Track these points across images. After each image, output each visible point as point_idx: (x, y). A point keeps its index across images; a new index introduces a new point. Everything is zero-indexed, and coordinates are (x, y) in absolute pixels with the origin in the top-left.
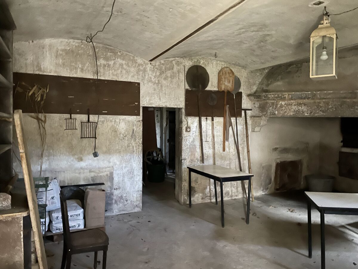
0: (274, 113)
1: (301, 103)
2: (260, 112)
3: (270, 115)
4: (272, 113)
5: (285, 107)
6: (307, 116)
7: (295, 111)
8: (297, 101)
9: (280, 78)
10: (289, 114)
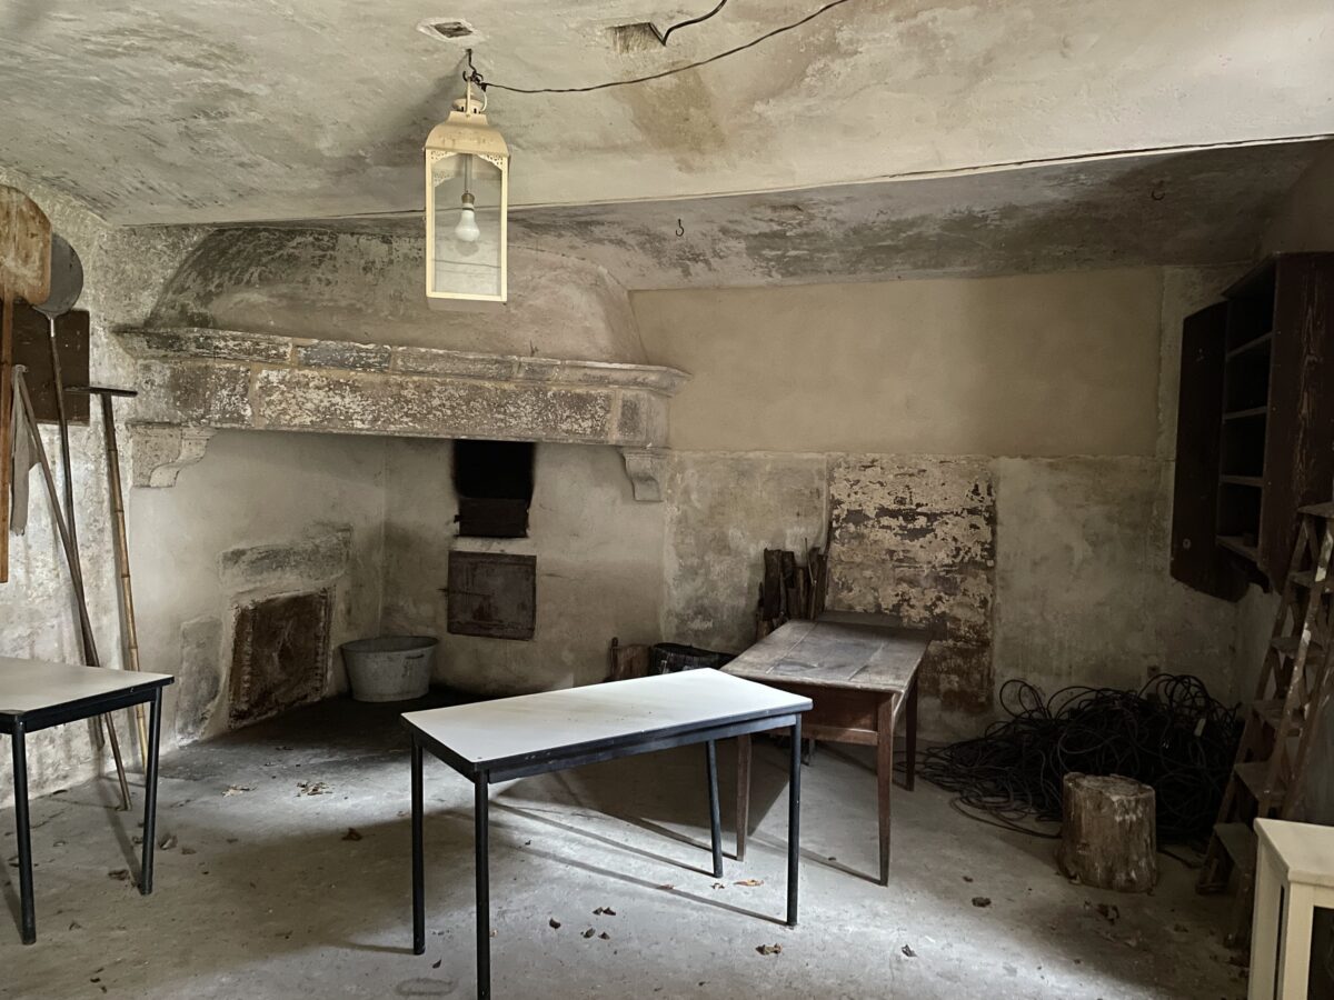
0: (239, 414)
1: (342, 381)
2: (174, 403)
3: (219, 421)
4: (232, 413)
5: (283, 393)
6: (361, 429)
7: (319, 411)
8: (324, 372)
9: (256, 275)
10: (296, 421)
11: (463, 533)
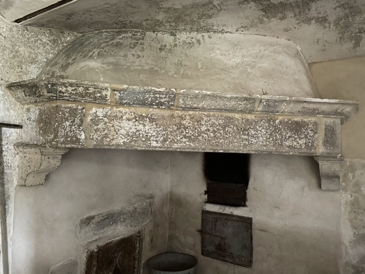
0: (76, 137)
1: (144, 115)
3: (63, 143)
4: (72, 137)
5: (105, 123)
6: (156, 147)
7: (129, 135)
8: (133, 109)
9: (96, 53)
10: (114, 142)
11: (209, 201)
